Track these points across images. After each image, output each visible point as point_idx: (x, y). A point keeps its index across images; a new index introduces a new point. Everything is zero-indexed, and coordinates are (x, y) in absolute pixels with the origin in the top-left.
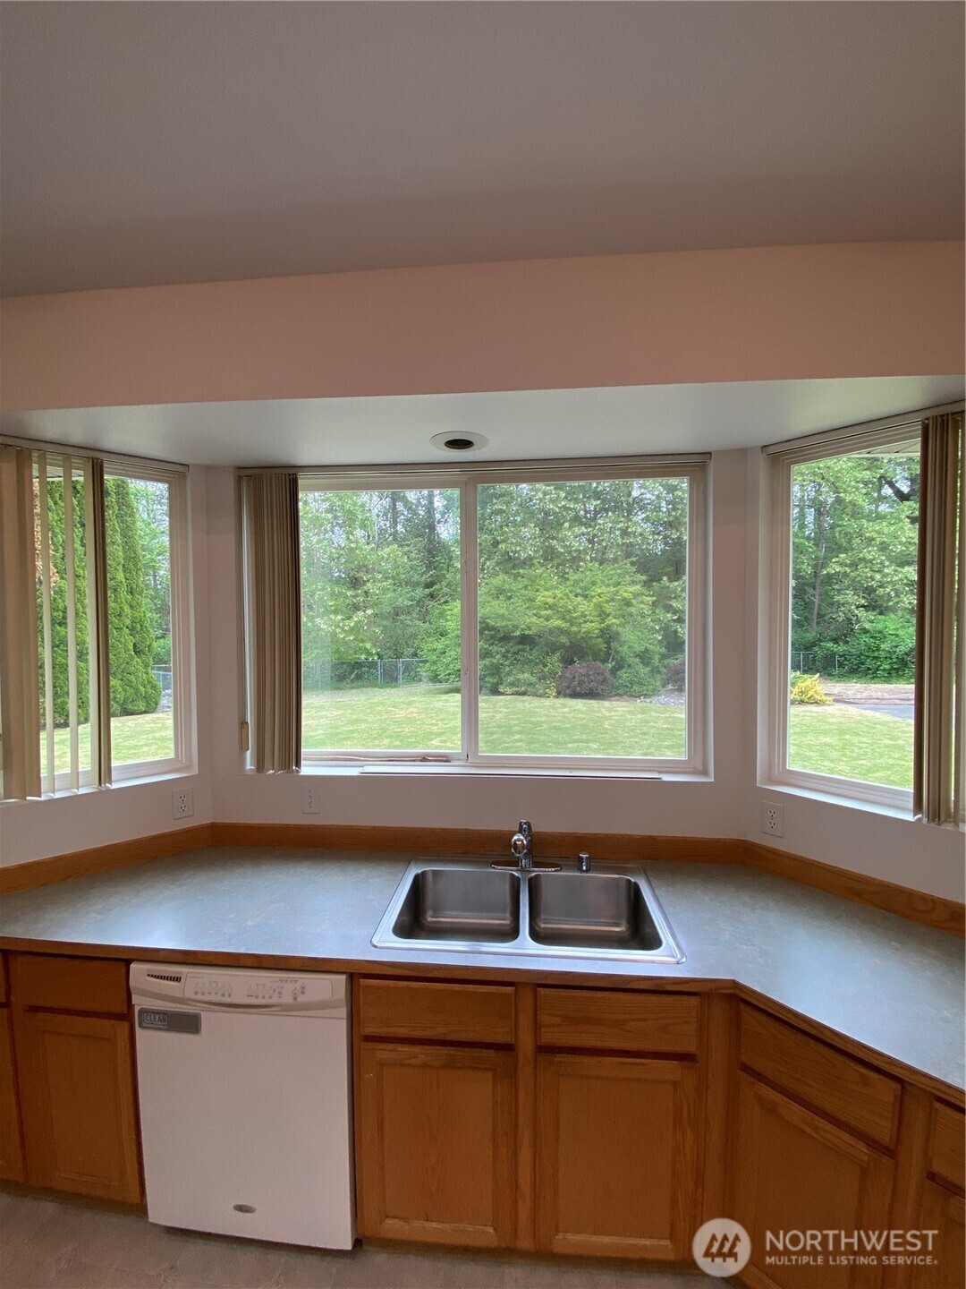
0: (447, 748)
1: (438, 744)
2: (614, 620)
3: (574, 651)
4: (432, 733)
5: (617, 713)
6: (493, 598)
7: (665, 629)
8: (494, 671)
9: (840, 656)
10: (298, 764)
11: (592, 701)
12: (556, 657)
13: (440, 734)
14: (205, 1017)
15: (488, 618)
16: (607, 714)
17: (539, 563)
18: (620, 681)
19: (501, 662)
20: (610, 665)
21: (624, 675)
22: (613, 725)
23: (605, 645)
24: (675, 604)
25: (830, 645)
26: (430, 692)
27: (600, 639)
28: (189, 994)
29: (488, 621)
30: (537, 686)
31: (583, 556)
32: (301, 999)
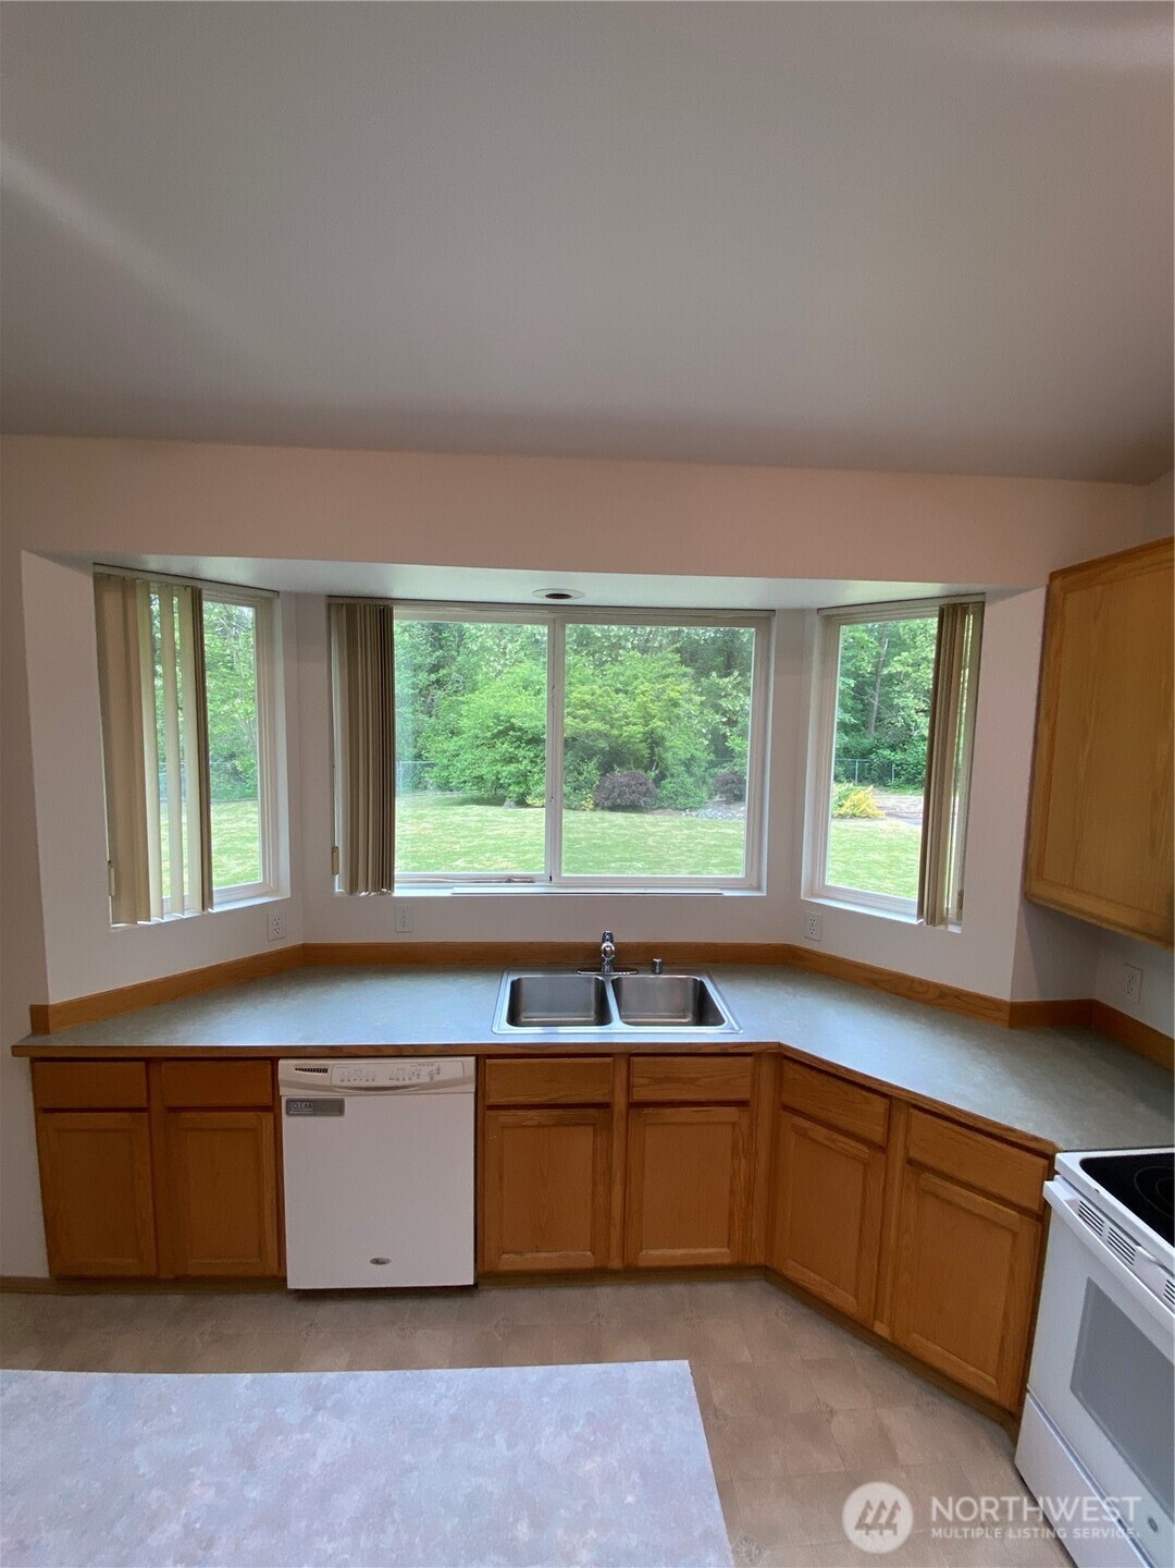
0: (474, 869)
1: (463, 865)
2: (660, 723)
3: (614, 758)
4: (455, 853)
5: (662, 829)
6: (519, 692)
7: (714, 732)
8: (521, 779)
9: (897, 765)
10: (391, 887)
11: (633, 815)
12: (592, 765)
13: (464, 854)
14: (348, 1102)
15: (513, 717)
16: (650, 829)
17: (571, 648)
18: (665, 792)
19: (529, 768)
20: (653, 774)
21: (668, 785)
22: (657, 842)
23: (649, 751)
24: (724, 703)
25: (887, 752)
26: (439, 803)
27: (643, 744)
28: (336, 1082)
29: (513, 720)
30: (571, 797)
31: (623, 642)
32: (437, 1078)
